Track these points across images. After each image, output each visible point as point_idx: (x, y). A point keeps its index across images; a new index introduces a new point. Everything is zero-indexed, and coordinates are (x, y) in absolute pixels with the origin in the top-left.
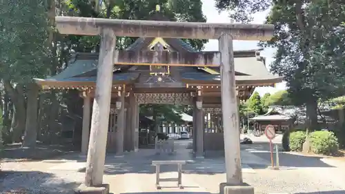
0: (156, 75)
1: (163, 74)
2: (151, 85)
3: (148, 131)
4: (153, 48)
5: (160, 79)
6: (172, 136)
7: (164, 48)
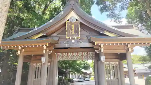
0: (71, 38)
1: (76, 38)
2: (67, 45)
3: (63, 77)
4: (69, 20)
5: (73, 41)
6: (75, 80)
7: (77, 20)
